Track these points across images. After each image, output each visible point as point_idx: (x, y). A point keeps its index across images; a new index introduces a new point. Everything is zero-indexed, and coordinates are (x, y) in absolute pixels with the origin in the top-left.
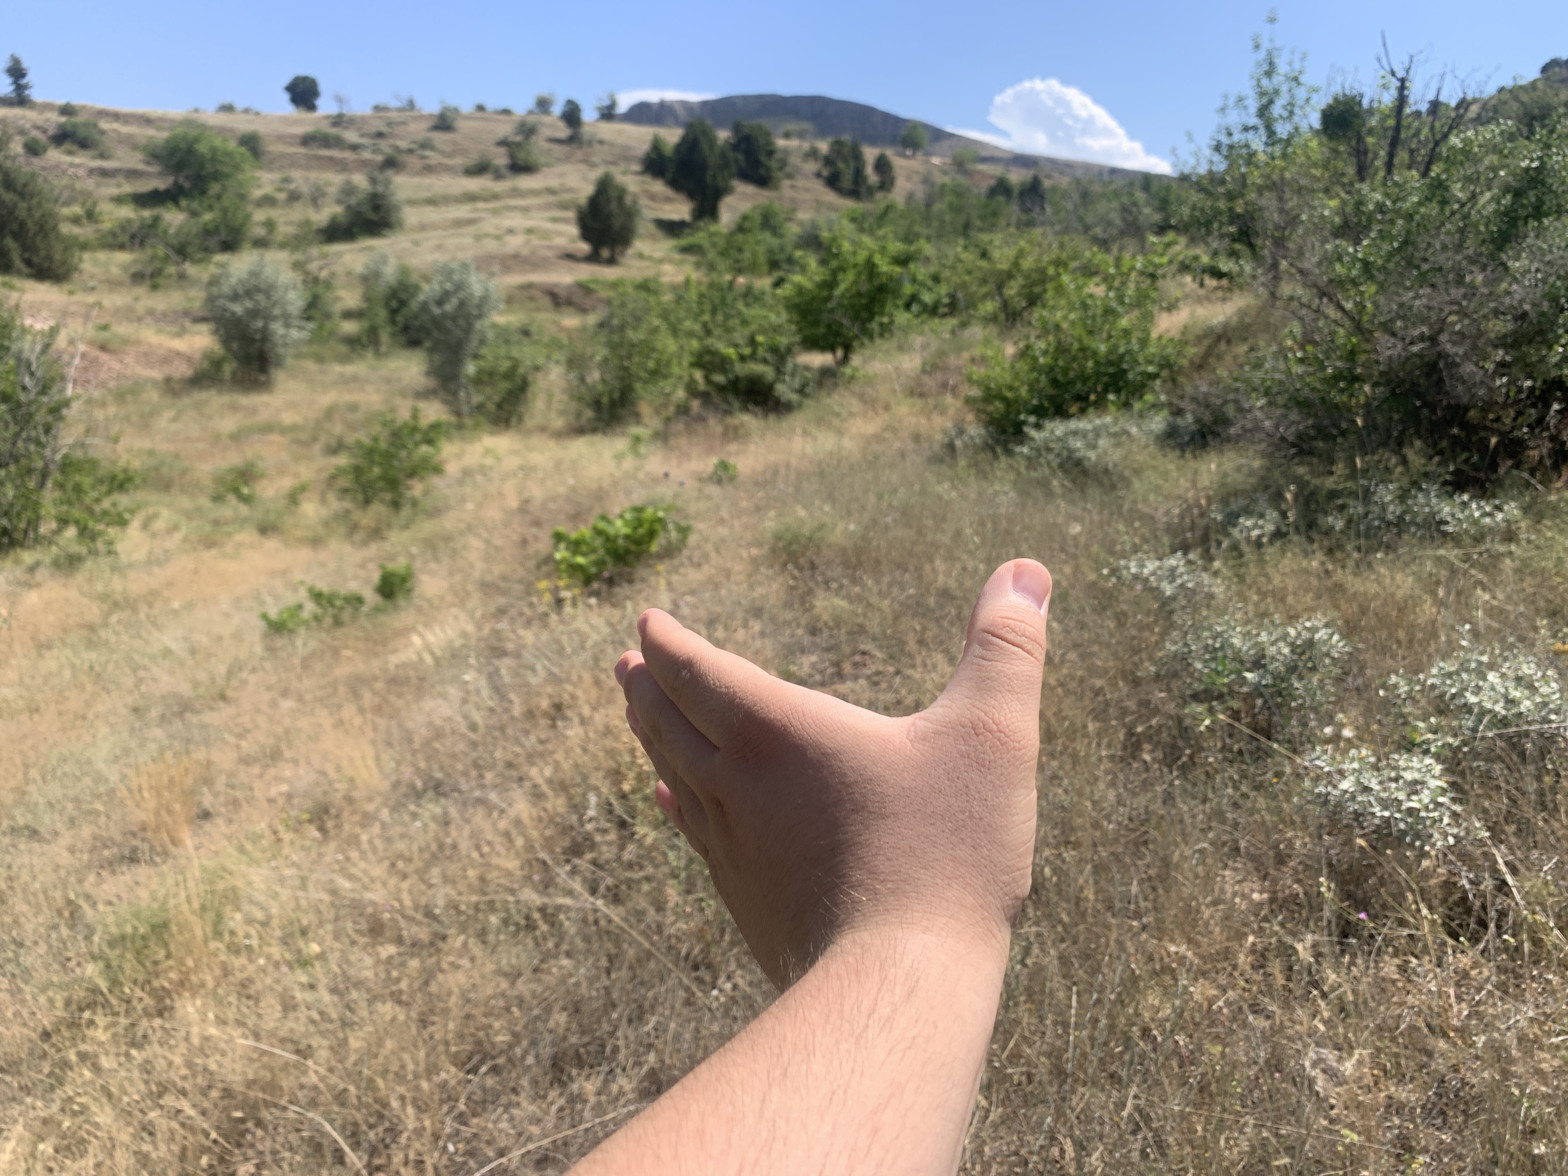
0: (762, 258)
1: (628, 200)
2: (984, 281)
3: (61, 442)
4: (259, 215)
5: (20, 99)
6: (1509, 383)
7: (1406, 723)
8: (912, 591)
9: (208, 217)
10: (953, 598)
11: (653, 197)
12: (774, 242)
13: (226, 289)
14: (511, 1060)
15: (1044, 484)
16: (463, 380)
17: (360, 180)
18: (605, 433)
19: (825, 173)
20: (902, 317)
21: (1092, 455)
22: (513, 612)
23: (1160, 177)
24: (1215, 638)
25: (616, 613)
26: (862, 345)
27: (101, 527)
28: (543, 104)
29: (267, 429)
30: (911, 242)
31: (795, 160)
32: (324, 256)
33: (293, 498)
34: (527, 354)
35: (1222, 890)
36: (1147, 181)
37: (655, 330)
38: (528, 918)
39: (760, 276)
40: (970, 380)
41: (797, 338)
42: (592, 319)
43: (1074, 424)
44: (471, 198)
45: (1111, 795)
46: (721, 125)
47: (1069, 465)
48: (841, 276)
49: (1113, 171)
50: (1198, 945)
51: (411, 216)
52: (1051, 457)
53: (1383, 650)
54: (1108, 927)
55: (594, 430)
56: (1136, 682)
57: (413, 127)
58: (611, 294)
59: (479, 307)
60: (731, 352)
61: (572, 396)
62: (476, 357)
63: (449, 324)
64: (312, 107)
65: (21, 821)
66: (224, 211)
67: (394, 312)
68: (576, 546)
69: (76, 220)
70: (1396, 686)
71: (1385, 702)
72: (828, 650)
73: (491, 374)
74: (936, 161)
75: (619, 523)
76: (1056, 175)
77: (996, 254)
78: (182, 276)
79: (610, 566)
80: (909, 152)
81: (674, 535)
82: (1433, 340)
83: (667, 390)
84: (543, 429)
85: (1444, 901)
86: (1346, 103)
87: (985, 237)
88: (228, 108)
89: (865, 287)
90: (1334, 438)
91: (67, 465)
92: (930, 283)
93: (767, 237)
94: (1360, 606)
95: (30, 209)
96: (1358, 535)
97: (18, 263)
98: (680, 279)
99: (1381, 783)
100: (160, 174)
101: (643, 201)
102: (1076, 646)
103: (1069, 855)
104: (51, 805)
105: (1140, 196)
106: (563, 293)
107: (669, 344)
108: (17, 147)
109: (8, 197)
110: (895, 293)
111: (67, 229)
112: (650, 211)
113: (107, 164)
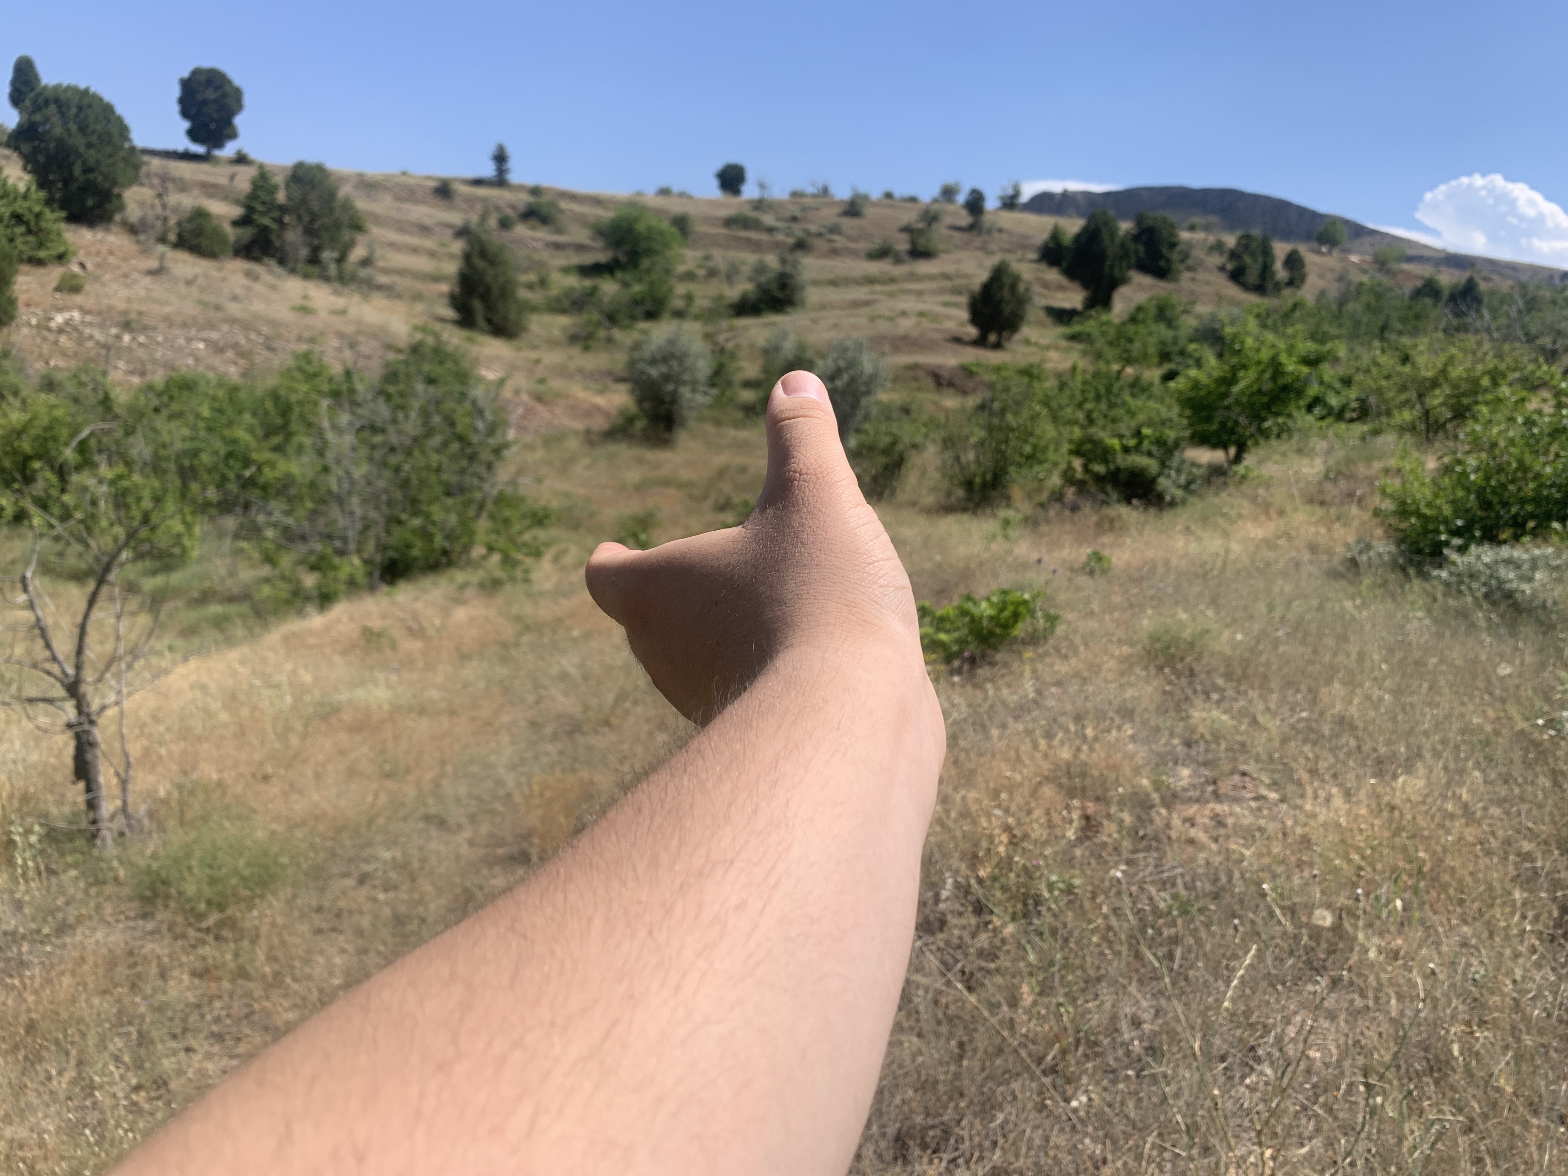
0: (1152, 350)
1: (1021, 288)
2: (1404, 388)
3: (498, 479)
4: (681, 289)
5: (500, 181)
8: (1304, 714)
9: (637, 288)
10: (1353, 728)
11: (1046, 285)
12: (1167, 333)
13: (646, 354)
15: (1465, 615)
17: (772, 260)
18: (974, 513)
19: (1229, 267)
20: (1305, 420)
21: (1526, 588)
25: (979, 694)
26: (1257, 444)
27: (520, 557)
28: (948, 193)
29: (666, 482)
30: (1322, 342)
31: (1198, 253)
32: (731, 329)
34: (906, 432)
37: (1034, 418)
39: (1149, 367)
40: (1383, 492)
41: (1187, 433)
42: (972, 401)
43: (1505, 552)
44: (870, 280)
46: (1124, 216)
47: (1497, 596)
48: (1241, 374)
51: (813, 295)
52: (1475, 585)
55: (964, 510)
57: (825, 212)
58: (993, 377)
59: (868, 384)
60: (1115, 443)
61: (944, 475)
62: (858, 431)
64: (737, 192)
65: (433, 810)
66: (652, 284)
68: (940, 623)
69: (530, 286)
72: (1205, 764)
73: (871, 448)
74: (1354, 258)
75: (984, 605)
76: (1496, 278)
77: (1420, 360)
78: (610, 340)
79: (972, 647)
80: (1324, 249)
81: (1041, 623)
83: (1041, 476)
84: (913, 504)
87: (1406, 340)
88: (665, 192)
89: (1267, 386)
91: (501, 500)
92: (1338, 385)
93: (1163, 331)
95: (496, 275)
97: (481, 321)
98: (1066, 365)
100: (605, 249)
101: (1036, 289)
102: (1501, 802)
104: (458, 799)
106: (946, 375)
107: (1047, 430)
108: (492, 222)
109: (480, 264)
110: (1300, 393)
111: (523, 294)
112: (1041, 299)
113: (561, 239)
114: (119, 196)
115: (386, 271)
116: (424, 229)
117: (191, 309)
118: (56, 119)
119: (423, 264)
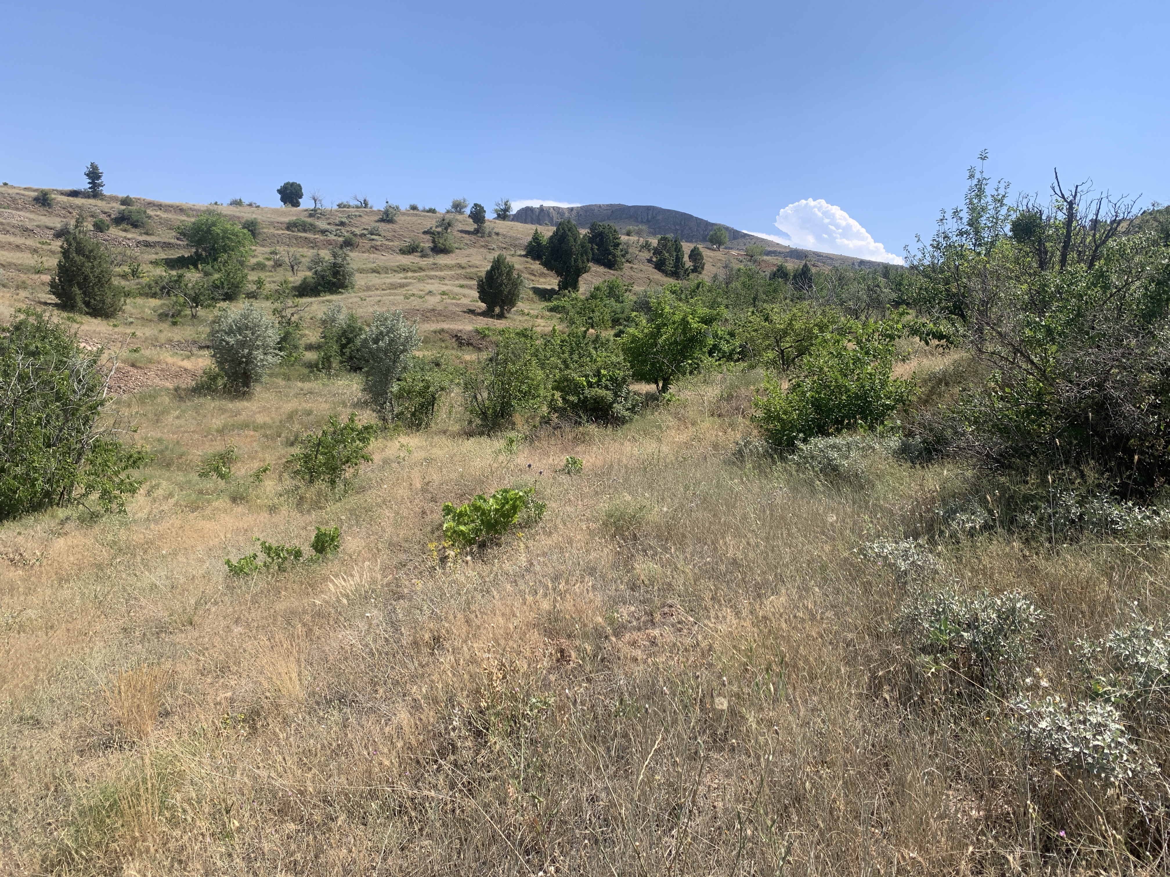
0: (607, 317)
1: (515, 275)
2: (767, 337)
3: (94, 430)
4: (253, 276)
5: (95, 192)
6: (1159, 420)
7: (1090, 677)
8: (709, 559)
9: (216, 276)
11: (532, 272)
12: (617, 306)
13: (225, 327)
15: (810, 483)
16: (389, 395)
17: (326, 254)
18: (488, 436)
19: (654, 259)
20: (707, 361)
21: (845, 463)
22: (410, 566)
23: (896, 268)
24: (938, 605)
25: (487, 568)
26: (678, 380)
27: (117, 493)
28: (458, 207)
29: (245, 426)
30: (714, 308)
31: (633, 251)
32: (296, 305)
33: (259, 476)
34: (435, 377)
35: (947, 807)
36: (886, 270)
38: (401, 805)
39: (606, 329)
40: (757, 405)
41: (631, 373)
42: (484, 356)
43: (831, 440)
44: (404, 269)
45: (859, 725)
46: (583, 226)
47: (828, 470)
48: (663, 330)
49: (862, 262)
50: (927, 851)
51: (360, 280)
52: (815, 463)
53: (1071, 620)
54: (856, 833)
55: (481, 434)
56: (879, 637)
57: (365, 219)
58: (499, 338)
59: (405, 344)
60: (583, 380)
61: (466, 409)
62: (399, 379)
63: (381, 355)
64: (296, 204)
66: (228, 272)
67: (343, 347)
68: (459, 517)
69: (124, 276)
70: (1081, 647)
71: (1074, 659)
72: (644, 602)
73: (409, 392)
74: (734, 253)
75: (491, 501)
76: (820, 264)
77: (775, 318)
78: (194, 316)
79: (484, 533)
80: (715, 247)
81: (533, 511)
82: (1100, 386)
83: (535, 406)
84: (444, 432)
85: (1126, 823)
86: (1030, 217)
87: (767, 306)
88: (237, 203)
89: (680, 338)
90: (1028, 457)
91: (97, 447)
92: (727, 337)
93: (614, 304)
94: (1051, 583)
95: (93, 267)
96: (1049, 530)
97: (80, 304)
98: (549, 329)
99: (1071, 724)
100: (186, 247)
101: (525, 275)
103: (824, 772)
104: (52, 701)
105: (882, 280)
106: (465, 337)
107: (538, 374)
108: (88, 225)
109: (79, 259)
110: (702, 343)
111: (116, 282)
112: (529, 283)
113: (149, 238)
116: (26, 231)
119: (27, 259)
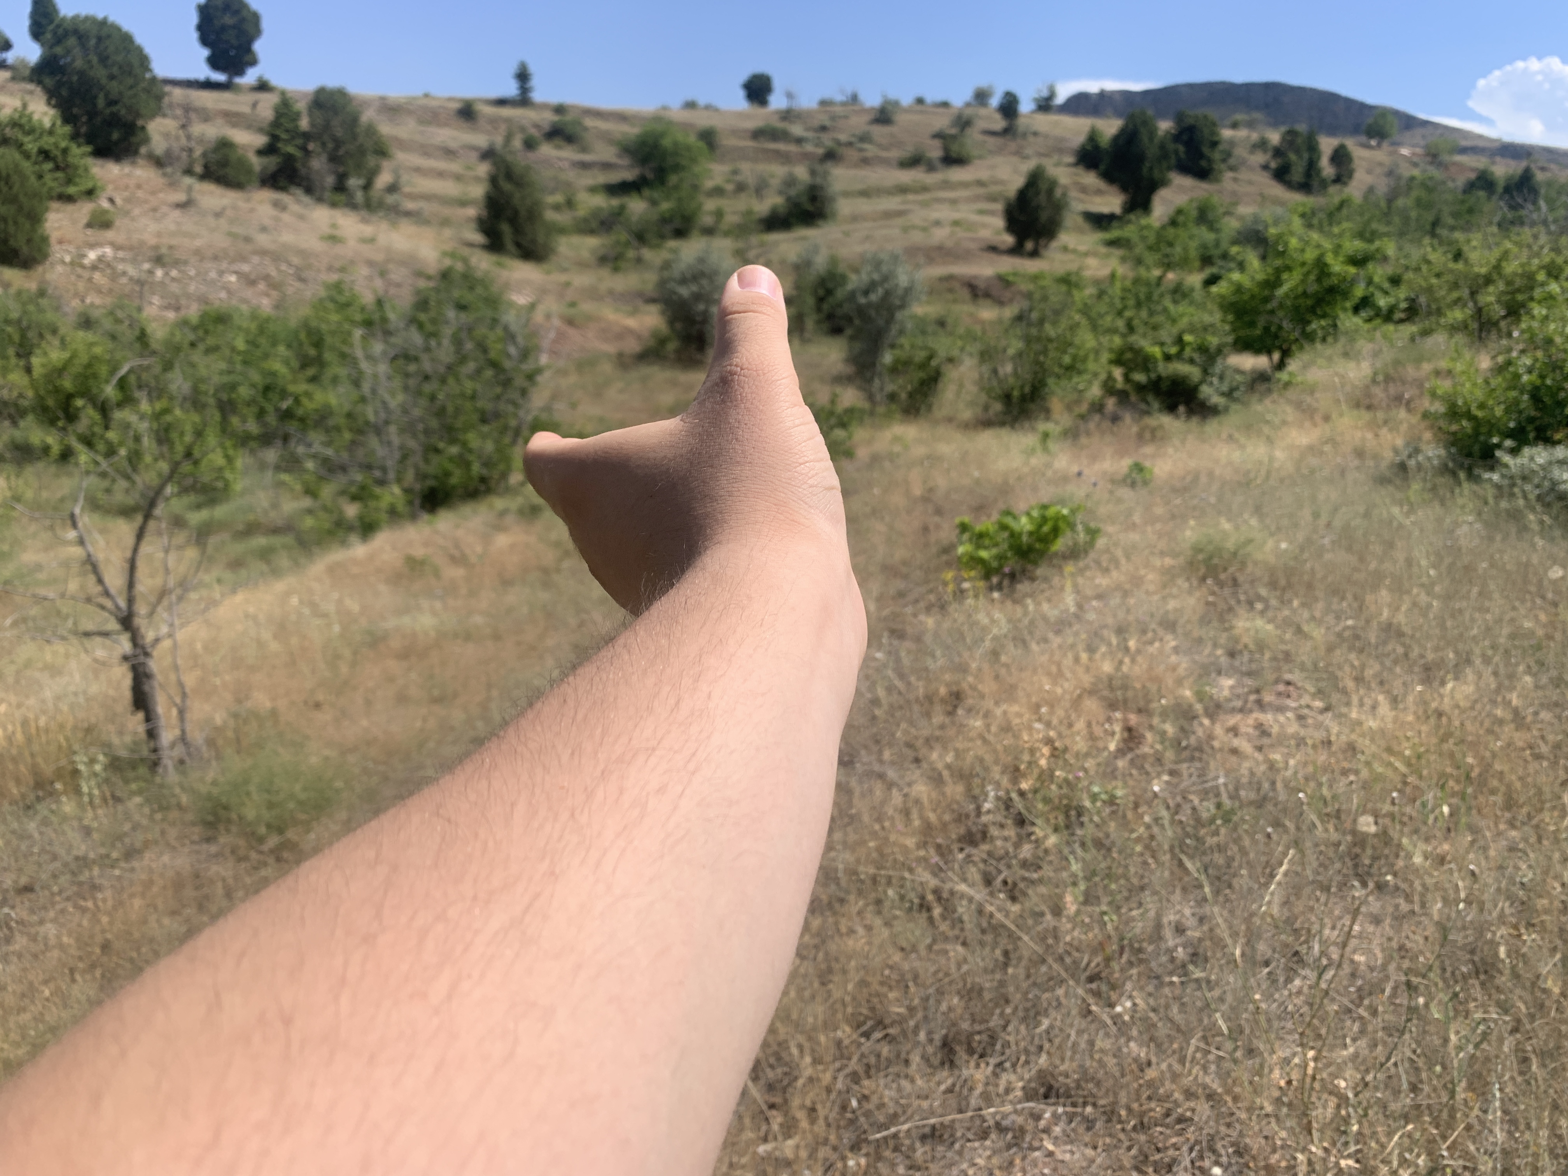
0: (1193, 254)
1: (1058, 193)
2: (1455, 286)
3: (533, 405)
4: (710, 205)
5: (523, 100)
8: (1350, 622)
9: (665, 206)
10: (1400, 634)
11: (1084, 190)
12: (1210, 237)
13: (676, 273)
14: (904, 1033)
15: (1517, 517)
16: (879, 368)
17: (801, 172)
18: (1013, 427)
19: (1273, 165)
20: (1349, 321)
22: (913, 596)
25: (1019, 610)
26: (1301, 348)
28: (981, 96)
30: (1370, 241)
31: (1240, 152)
32: (762, 244)
34: (942, 345)
37: (1074, 327)
38: (923, 898)
39: (1190, 272)
40: (1433, 394)
41: (1230, 339)
42: (1009, 312)
43: (1560, 452)
44: (902, 190)
46: (1163, 116)
47: (1551, 498)
48: (1285, 276)
51: (844, 207)
52: (1528, 487)
55: (1002, 424)
57: (855, 121)
58: (1031, 287)
59: (903, 297)
60: (1156, 351)
61: (982, 389)
62: (894, 346)
63: (873, 313)
64: (764, 103)
66: (680, 200)
67: (821, 300)
68: (980, 538)
69: (557, 207)
72: (1249, 674)
73: (907, 363)
74: (1405, 151)
75: (1024, 520)
76: (1554, 167)
77: (1473, 256)
78: (639, 260)
79: (1011, 562)
80: (1373, 142)
81: (1082, 536)
83: (1081, 387)
84: (950, 420)
87: (1458, 235)
88: (691, 105)
89: (1313, 288)
92: (1386, 285)
93: (1204, 234)
95: (523, 198)
97: (509, 245)
98: (1105, 272)
100: (631, 166)
101: (1073, 194)
102: (1552, 706)
106: (982, 285)
107: (1087, 339)
108: (517, 143)
109: (507, 186)
110: (1346, 295)
111: (550, 215)
112: (1079, 204)
113: (587, 158)
114: (143, 128)
115: (412, 197)
116: (449, 153)
117: (221, 242)
118: (77, 51)
119: (449, 188)
